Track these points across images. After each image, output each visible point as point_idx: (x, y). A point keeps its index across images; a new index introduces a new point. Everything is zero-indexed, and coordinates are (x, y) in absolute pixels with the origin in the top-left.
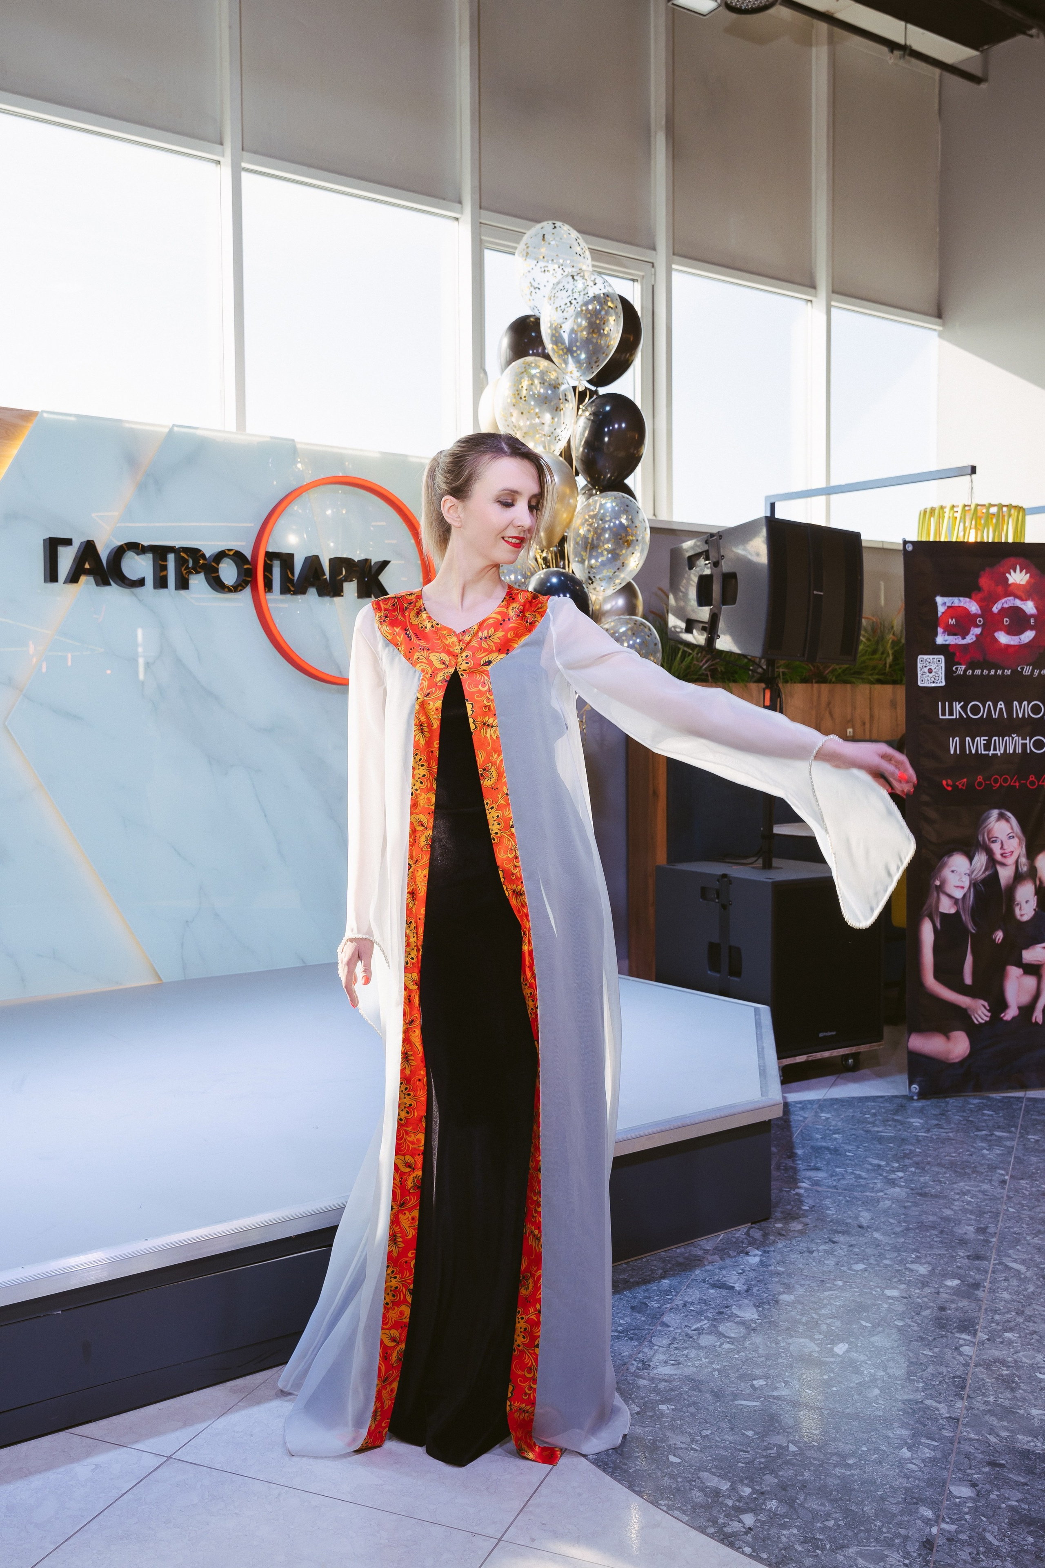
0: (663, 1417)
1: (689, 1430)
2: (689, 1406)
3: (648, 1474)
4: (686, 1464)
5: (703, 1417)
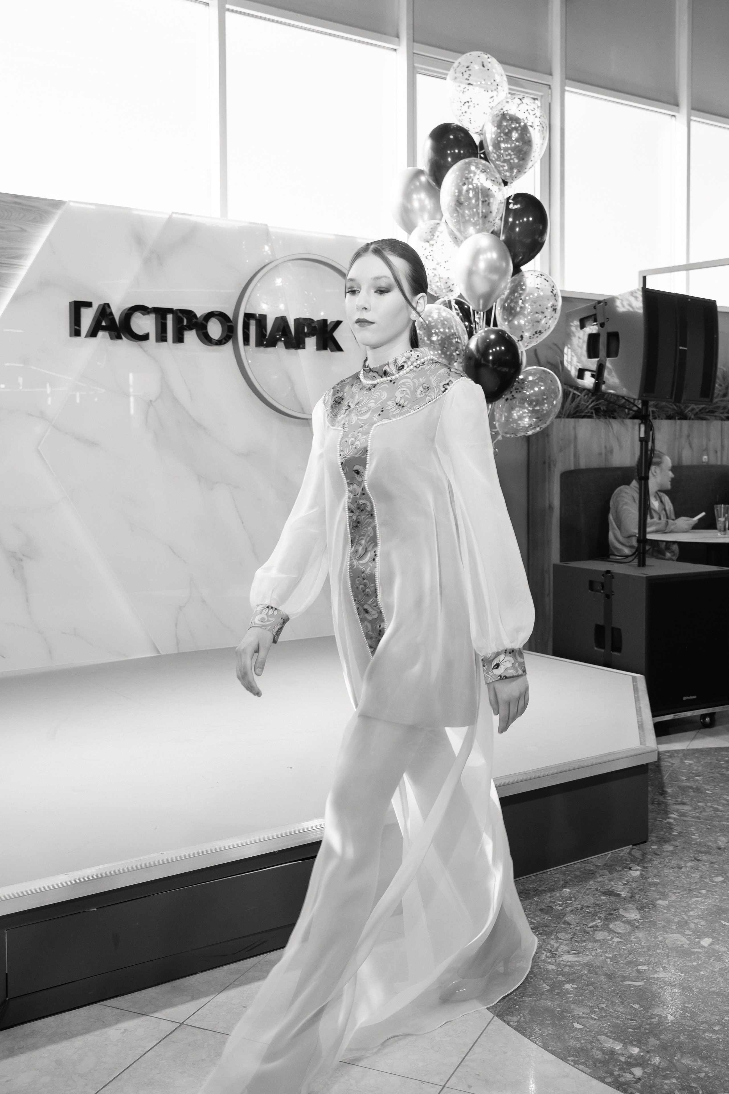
0: (568, 994)
1: (589, 1004)
2: (588, 985)
3: (558, 1037)
4: (587, 1029)
5: (599, 994)
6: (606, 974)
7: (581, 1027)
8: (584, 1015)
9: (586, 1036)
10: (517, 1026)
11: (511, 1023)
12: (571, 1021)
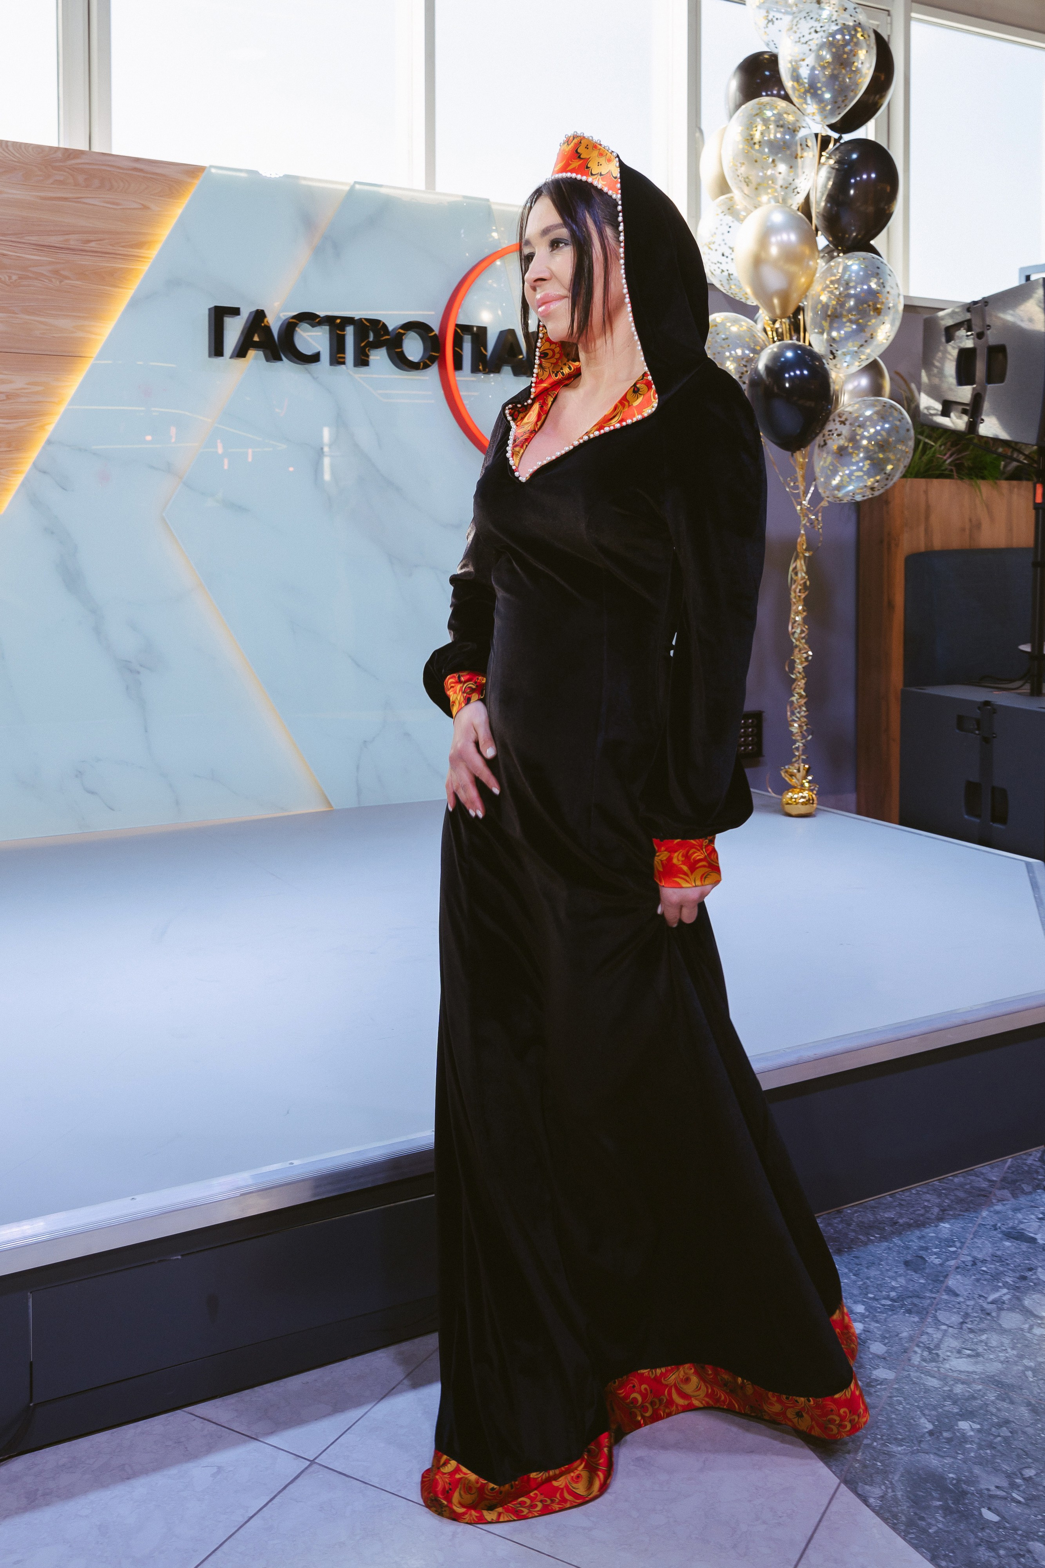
0: (966, 1442)
1: (1005, 1467)
2: (999, 1426)
3: (956, 1539)
4: (1007, 1525)
5: (1021, 1446)
6: (1029, 1404)
7: (994, 1518)
8: (1000, 1493)
9: (1006, 1541)
10: (881, 1507)
11: (871, 1500)
12: (976, 1504)
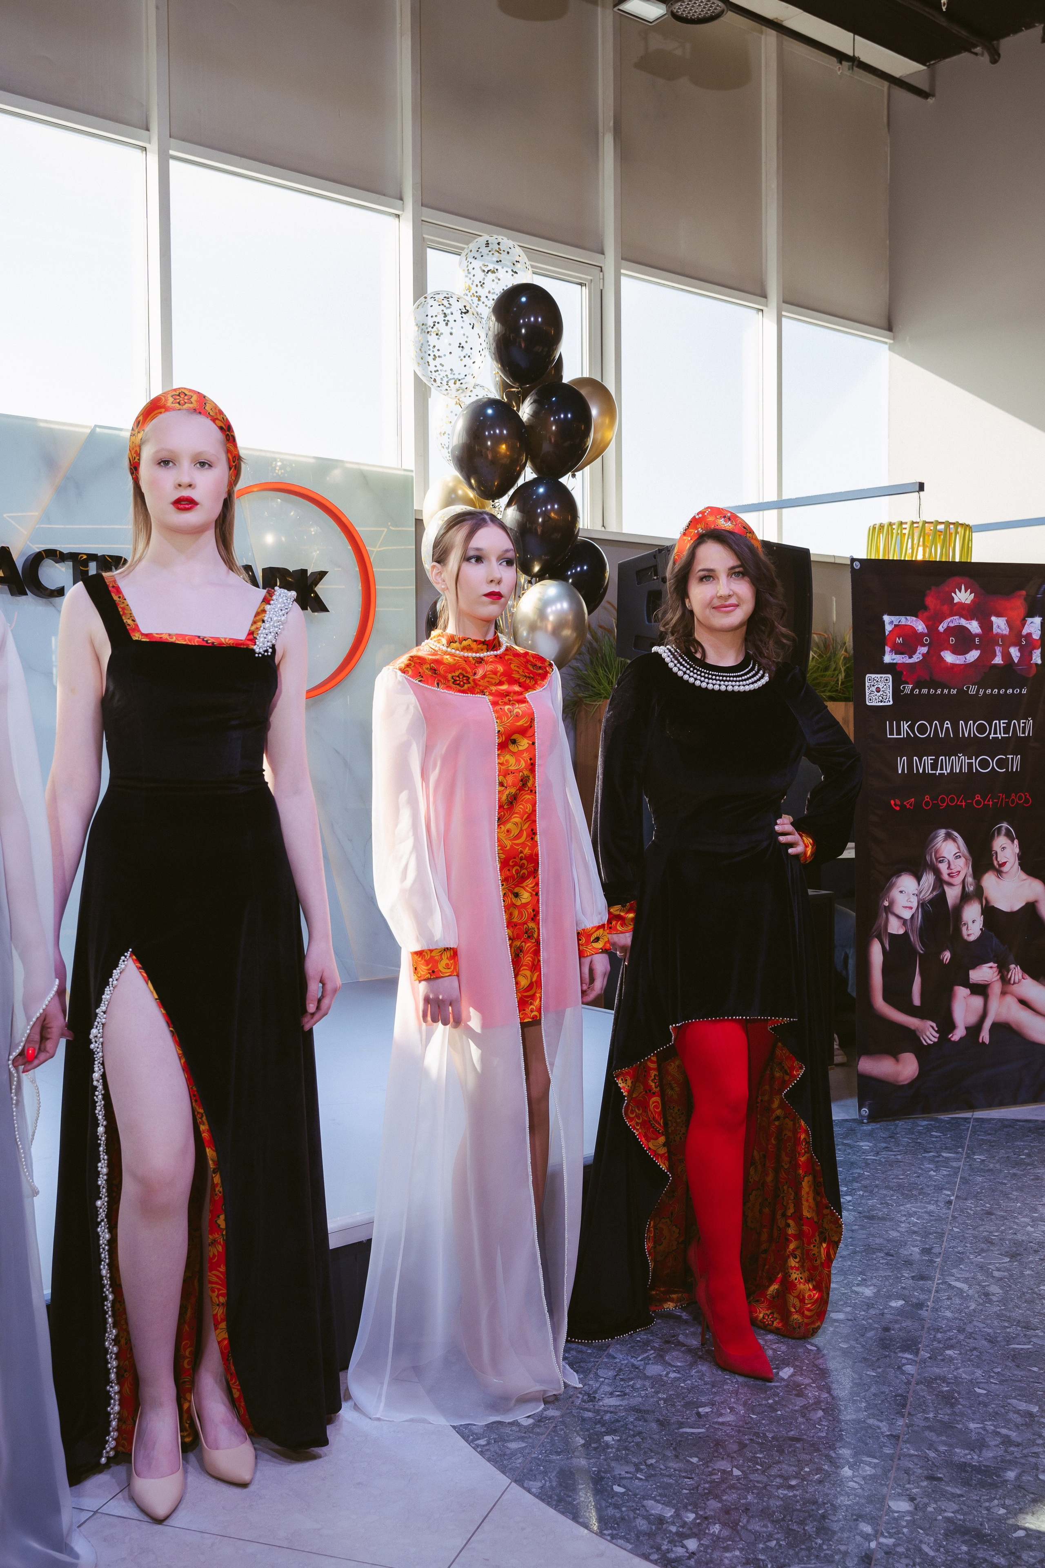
0: (608, 1448)
1: (634, 1460)
2: (634, 1436)
4: (630, 1493)
5: (648, 1446)
6: (658, 1421)
7: (621, 1490)
8: (628, 1475)
9: (628, 1502)
10: (540, 1493)
11: (533, 1490)
12: (610, 1484)
